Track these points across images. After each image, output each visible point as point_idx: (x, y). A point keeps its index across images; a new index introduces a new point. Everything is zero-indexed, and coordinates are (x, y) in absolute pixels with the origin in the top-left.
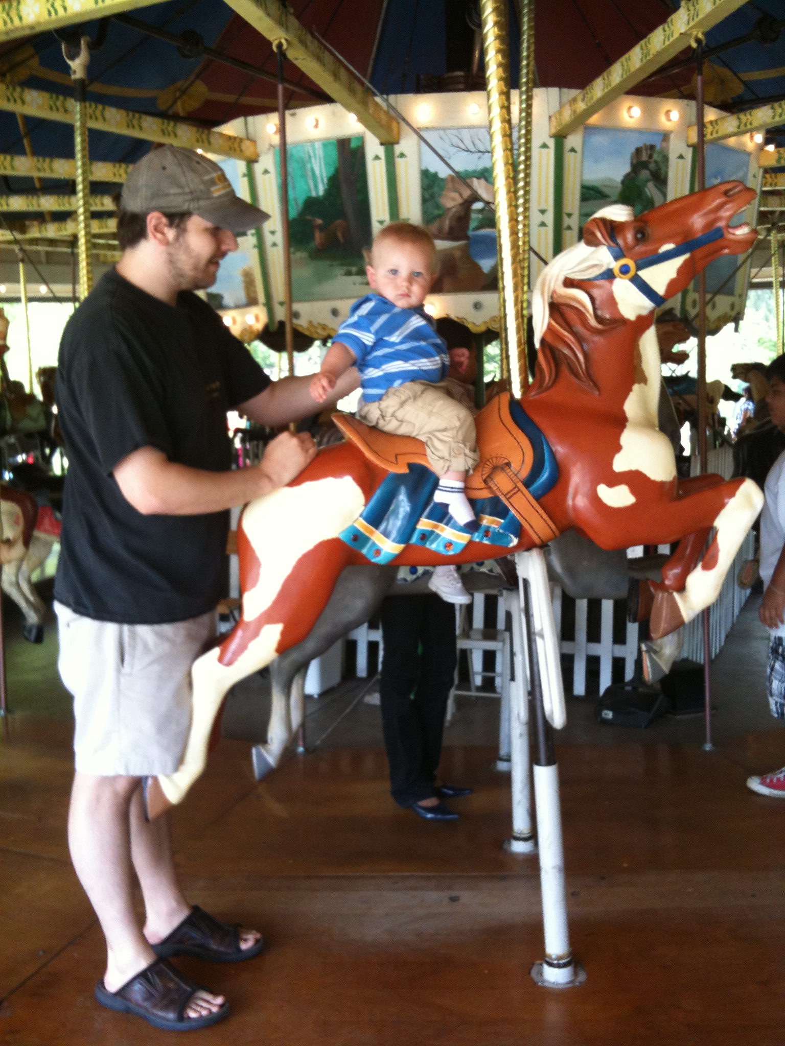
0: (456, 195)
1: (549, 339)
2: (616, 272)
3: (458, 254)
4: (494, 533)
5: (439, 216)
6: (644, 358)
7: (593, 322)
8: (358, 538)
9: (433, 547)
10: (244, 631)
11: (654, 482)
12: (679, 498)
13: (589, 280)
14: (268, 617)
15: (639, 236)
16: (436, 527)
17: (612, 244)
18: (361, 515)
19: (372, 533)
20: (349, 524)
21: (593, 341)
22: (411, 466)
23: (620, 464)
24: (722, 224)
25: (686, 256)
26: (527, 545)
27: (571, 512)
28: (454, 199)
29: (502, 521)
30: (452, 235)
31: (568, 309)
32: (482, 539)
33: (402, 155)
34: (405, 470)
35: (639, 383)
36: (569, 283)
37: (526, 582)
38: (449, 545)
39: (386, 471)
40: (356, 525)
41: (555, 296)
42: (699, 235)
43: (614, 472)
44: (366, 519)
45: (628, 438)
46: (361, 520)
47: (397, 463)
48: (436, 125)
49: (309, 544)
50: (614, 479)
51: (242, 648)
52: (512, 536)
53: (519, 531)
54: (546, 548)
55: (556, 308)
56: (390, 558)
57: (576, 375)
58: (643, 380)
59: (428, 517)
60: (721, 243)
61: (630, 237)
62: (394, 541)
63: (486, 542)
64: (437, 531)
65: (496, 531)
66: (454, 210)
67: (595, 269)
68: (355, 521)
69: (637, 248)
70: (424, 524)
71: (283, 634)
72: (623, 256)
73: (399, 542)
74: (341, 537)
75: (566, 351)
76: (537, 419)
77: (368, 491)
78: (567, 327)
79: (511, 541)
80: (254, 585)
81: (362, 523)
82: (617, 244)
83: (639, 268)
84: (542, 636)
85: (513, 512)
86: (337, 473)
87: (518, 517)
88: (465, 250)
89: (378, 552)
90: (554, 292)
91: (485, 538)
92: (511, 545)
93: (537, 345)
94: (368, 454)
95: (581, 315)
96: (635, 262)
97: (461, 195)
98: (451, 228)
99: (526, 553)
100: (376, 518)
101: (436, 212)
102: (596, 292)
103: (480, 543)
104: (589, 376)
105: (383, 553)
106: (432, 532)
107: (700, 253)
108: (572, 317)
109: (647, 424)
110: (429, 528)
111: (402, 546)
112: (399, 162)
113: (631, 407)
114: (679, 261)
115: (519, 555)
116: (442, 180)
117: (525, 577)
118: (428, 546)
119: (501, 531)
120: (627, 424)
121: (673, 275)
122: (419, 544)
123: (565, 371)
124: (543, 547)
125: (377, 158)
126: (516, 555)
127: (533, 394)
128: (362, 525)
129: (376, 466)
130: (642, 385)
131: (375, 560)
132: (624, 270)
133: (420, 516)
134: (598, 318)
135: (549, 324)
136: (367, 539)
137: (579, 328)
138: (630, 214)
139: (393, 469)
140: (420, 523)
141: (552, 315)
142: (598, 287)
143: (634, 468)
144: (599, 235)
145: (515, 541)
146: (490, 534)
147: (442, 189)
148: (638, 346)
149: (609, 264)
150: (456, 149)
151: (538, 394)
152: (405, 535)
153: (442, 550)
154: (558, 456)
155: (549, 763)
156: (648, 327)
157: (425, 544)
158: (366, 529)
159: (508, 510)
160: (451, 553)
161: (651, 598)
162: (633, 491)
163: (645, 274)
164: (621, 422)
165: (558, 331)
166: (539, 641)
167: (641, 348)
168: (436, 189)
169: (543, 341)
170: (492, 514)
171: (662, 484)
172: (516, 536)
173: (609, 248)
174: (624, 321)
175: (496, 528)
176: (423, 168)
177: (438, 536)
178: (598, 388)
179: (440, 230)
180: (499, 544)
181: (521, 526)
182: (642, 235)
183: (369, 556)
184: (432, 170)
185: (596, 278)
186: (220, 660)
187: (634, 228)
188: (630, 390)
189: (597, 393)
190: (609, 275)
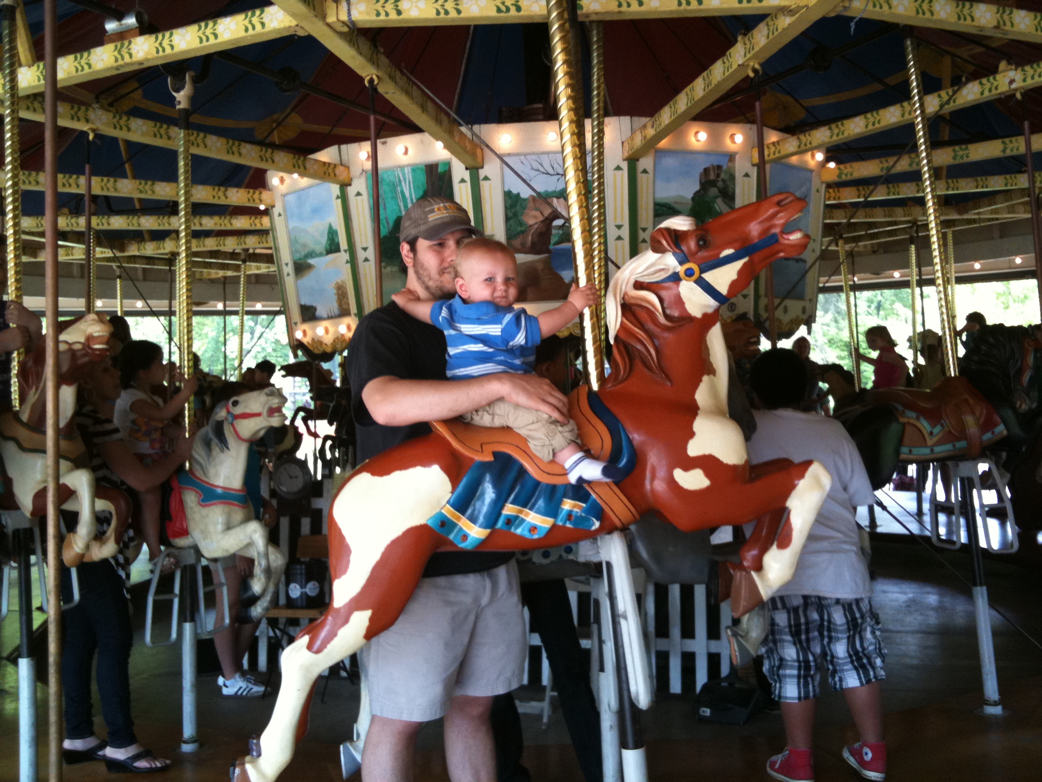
0: (537, 213)
1: (622, 336)
2: (682, 274)
3: (540, 266)
4: (577, 517)
5: (522, 232)
6: (711, 352)
7: (662, 320)
8: (445, 524)
9: (519, 531)
10: (334, 618)
11: (727, 465)
12: (752, 480)
13: (657, 282)
14: (357, 604)
15: (701, 243)
16: (521, 512)
17: (677, 251)
18: (448, 502)
19: (459, 519)
20: (438, 510)
21: (664, 338)
22: (495, 454)
23: (694, 449)
24: (777, 230)
25: (746, 260)
26: (608, 528)
27: (649, 494)
28: (536, 217)
29: (584, 505)
30: (534, 249)
31: (640, 309)
32: (565, 522)
33: (486, 178)
34: (490, 458)
35: (708, 374)
36: (639, 286)
37: (609, 565)
38: (533, 529)
39: (472, 460)
40: (443, 511)
41: (626, 297)
42: (756, 241)
43: (689, 456)
44: (452, 506)
45: (700, 425)
46: (448, 506)
47: (482, 452)
48: (517, 151)
49: (397, 531)
50: (689, 464)
51: (332, 635)
52: (594, 519)
53: (600, 514)
54: (627, 532)
55: (627, 308)
56: (477, 543)
57: (649, 368)
58: (711, 371)
59: (512, 503)
60: (776, 247)
61: (692, 244)
62: (480, 527)
63: (568, 525)
64: (522, 516)
65: (579, 514)
66: (536, 226)
67: (662, 273)
68: (442, 508)
69: (699, 254)
70: (509, 509)
71: (371, 620)
72: (689, 261)
73: (485, 528)
74: (429, 523)
75: (639, 347)
76: (614, 409)
77: (455, 481)
78: (638, 325)
79: (593, 524)
80: (345, 572)
81: (448, 509)
82: (682, 251)
83: (703, 271)
84: (625, 618)
85: (594, 496)
86: (425, 462)
87: (599, 501)
88: (547, 262)
89: (465, 537)
90: (626, 294)
91: (568, 522)
92: (593, 528)
93: (612, 342)
94: (455, 444)
95: (651, 314)
96: (699, 266)
97: (542, 214)
98: (533, 243)
99: (608, 537)
100: (463, 504)
101: (519, 229)
102: (664, 294)
103: (564, 527)
104: (661, 369)
105: (469, 539)
106: (517, 517)
107: (758, 256)
108: (643, 315)
109: (716, 412)
110: (514, 514)
111: (488, 531)
112: (485, 186)
113: (702, 396)
114: (738, 265)
115: (601, 538)
116: (524, 200)
117: (608, 560)
118: (512, 530)
119: (583, 515)
120: (699, 412)
121: (734, 276)
122: (505, 528)
123: (638, 364)
124: (624, 530)
125: (463, 181)
126: (599, 538)
127: (609, 385)
128: (449, 512)
129: (462, 455)
130: (712, 376)
131: (463, 545)
132: (689, 273)
133: (506, 501)
134: (666, 316)
135: (622, 323)
136: (455, 525)
137: (650, 326)
138: (691, 224)
139: (479, 458)
140: (506, 508)
141: (623, 314)
142: (665, 288)
143: (707, 452)
144: (664, 243)
145: (597, 524)
146: (573, 518)
147: (524, 208)
148: (706, 340)
149: (675, 268)
150: (538, 172)
151: (613, 386)
152: (491, 521)
153: (527, 534)
154: (635, 443)
155: (636, 747)
156: (714, 324)
157: (511, 528)
158: (453, 515)
159: (590, 495)
160: (536, 537)
161: (730, 578)
162: (708, 475)
163: (708, 276)
164: (692, 410)
165: (630, 328)
166: (623, 622)
167: (708, 343)
168: (518, 208)
169: (617, 338)
170: (573, 499)
171: (734, 468)
172: (597, 520)
173: (674, 254)
174: (691, 319)
175: (577, 512)
176: (506, 189)
177: (523, 521)
178: (670, 380)
179: (523, 245)
180: (581, 527)
181: (602, 510)
182: (704, 242)
183: (455, 542)
184: (515, 192)
185: (663, 281)
186: (310, 647)
187: (696, 236)
188: (701, 381)
189: (669, 384)
190: (675, 278)
